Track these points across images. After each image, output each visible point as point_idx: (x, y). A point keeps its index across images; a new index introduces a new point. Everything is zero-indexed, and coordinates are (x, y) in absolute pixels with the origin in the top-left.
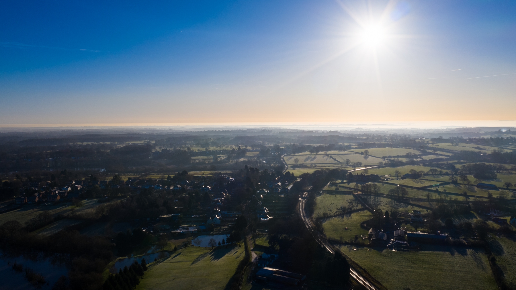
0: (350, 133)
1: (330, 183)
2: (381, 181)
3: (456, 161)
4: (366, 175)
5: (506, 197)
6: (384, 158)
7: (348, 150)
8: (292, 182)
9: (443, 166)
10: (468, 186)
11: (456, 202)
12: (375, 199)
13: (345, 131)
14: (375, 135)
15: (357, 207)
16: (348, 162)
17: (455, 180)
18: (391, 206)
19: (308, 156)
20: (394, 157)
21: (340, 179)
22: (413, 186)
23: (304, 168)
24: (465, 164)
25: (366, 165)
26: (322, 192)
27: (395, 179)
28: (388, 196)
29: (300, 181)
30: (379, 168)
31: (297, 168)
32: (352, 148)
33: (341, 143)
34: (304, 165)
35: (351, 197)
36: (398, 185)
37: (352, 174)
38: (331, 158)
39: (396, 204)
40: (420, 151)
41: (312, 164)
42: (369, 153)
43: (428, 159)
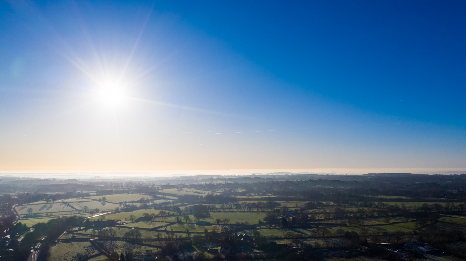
0: (89, 181)
1: (66, 232)
2: (117, 225)
3: (180, 204)
4: (103, 220)
5: (217, 231)
6: (120, 203)
7: (86, 198)
8: (23, 234)
9: (171, 209)
10: (189, 224)
11: (181, 239)
12: (111, 243)
13: (84, 179)
14: (112, 183)
15: (94, 252)
16: (85, 209)
17: (179, 220)
18: (126, 249)
19: (44, 205)
20: (129, 202)
21: (77, 226)
22: (145, 228)
23: (38, 218)
24: (187, 206)
25: (104, 211)
26: (57, 241)
27: (130, 223)
28: (124, 239)
29: (34, 231)
30: (115, 213)
31: (30, 218)
32: (90, 195)
33: (80, 191)
34: (40, 215)
35: (88, 243)
36: (133, 228)
37: (90, 220)
38: (69, 206)
39: (130, 246)
40: (151, 197)
41: (47, 213)
42: (106, 199)
43: (158, 203)
